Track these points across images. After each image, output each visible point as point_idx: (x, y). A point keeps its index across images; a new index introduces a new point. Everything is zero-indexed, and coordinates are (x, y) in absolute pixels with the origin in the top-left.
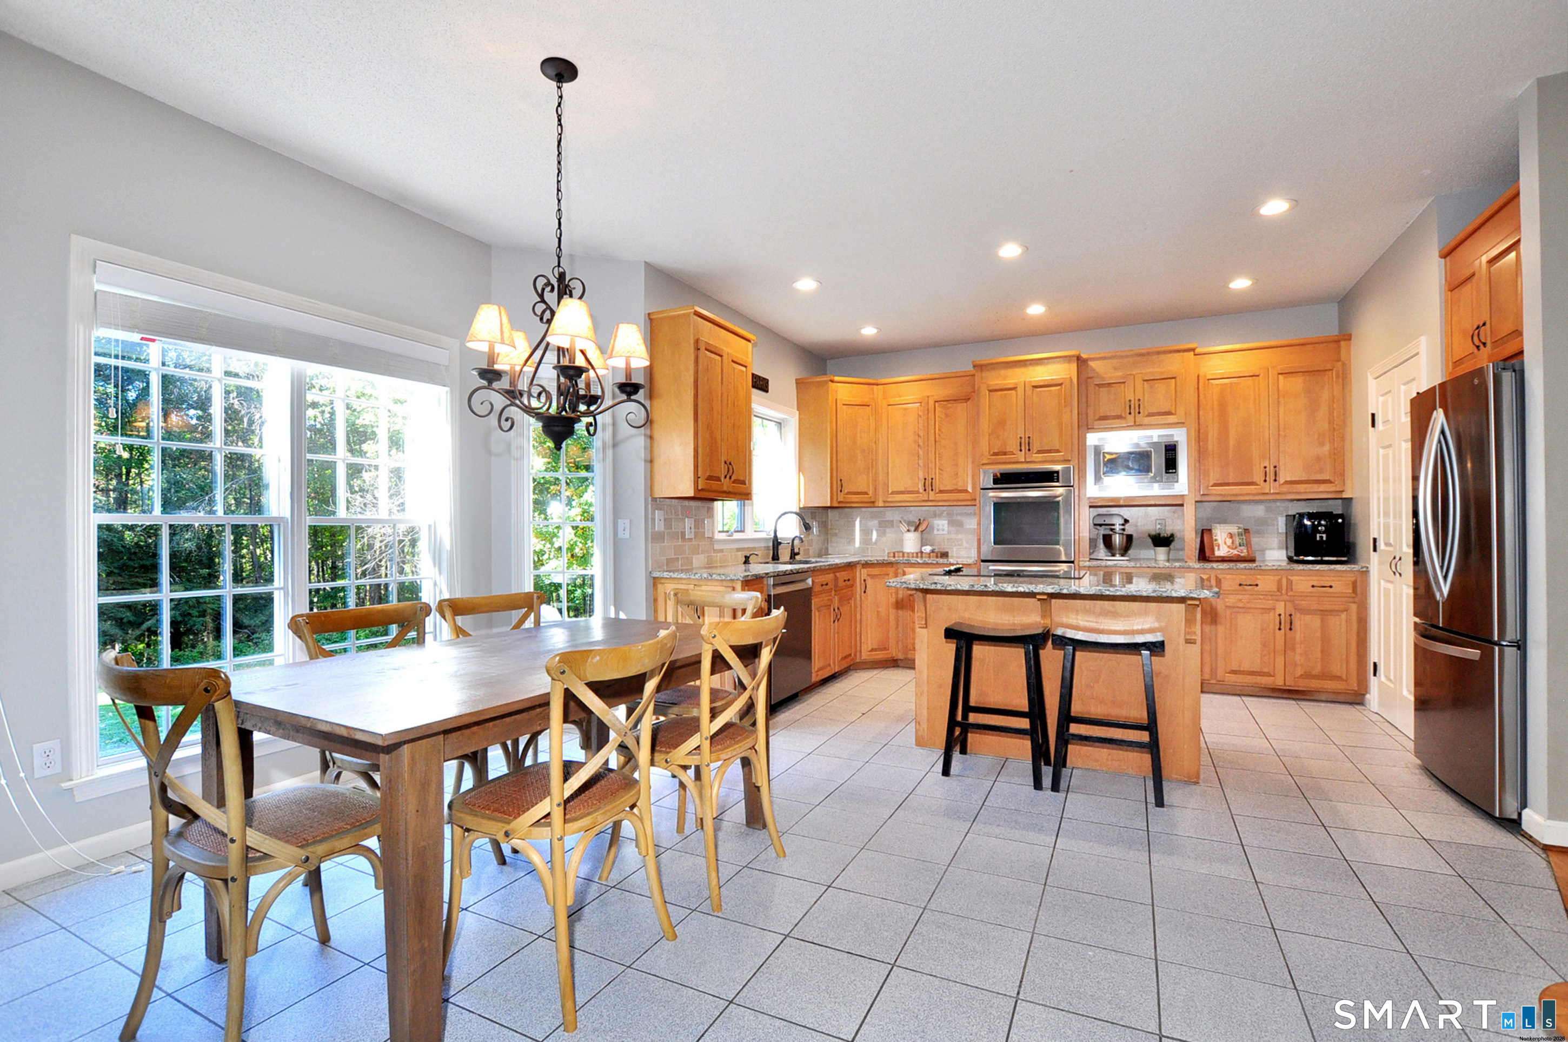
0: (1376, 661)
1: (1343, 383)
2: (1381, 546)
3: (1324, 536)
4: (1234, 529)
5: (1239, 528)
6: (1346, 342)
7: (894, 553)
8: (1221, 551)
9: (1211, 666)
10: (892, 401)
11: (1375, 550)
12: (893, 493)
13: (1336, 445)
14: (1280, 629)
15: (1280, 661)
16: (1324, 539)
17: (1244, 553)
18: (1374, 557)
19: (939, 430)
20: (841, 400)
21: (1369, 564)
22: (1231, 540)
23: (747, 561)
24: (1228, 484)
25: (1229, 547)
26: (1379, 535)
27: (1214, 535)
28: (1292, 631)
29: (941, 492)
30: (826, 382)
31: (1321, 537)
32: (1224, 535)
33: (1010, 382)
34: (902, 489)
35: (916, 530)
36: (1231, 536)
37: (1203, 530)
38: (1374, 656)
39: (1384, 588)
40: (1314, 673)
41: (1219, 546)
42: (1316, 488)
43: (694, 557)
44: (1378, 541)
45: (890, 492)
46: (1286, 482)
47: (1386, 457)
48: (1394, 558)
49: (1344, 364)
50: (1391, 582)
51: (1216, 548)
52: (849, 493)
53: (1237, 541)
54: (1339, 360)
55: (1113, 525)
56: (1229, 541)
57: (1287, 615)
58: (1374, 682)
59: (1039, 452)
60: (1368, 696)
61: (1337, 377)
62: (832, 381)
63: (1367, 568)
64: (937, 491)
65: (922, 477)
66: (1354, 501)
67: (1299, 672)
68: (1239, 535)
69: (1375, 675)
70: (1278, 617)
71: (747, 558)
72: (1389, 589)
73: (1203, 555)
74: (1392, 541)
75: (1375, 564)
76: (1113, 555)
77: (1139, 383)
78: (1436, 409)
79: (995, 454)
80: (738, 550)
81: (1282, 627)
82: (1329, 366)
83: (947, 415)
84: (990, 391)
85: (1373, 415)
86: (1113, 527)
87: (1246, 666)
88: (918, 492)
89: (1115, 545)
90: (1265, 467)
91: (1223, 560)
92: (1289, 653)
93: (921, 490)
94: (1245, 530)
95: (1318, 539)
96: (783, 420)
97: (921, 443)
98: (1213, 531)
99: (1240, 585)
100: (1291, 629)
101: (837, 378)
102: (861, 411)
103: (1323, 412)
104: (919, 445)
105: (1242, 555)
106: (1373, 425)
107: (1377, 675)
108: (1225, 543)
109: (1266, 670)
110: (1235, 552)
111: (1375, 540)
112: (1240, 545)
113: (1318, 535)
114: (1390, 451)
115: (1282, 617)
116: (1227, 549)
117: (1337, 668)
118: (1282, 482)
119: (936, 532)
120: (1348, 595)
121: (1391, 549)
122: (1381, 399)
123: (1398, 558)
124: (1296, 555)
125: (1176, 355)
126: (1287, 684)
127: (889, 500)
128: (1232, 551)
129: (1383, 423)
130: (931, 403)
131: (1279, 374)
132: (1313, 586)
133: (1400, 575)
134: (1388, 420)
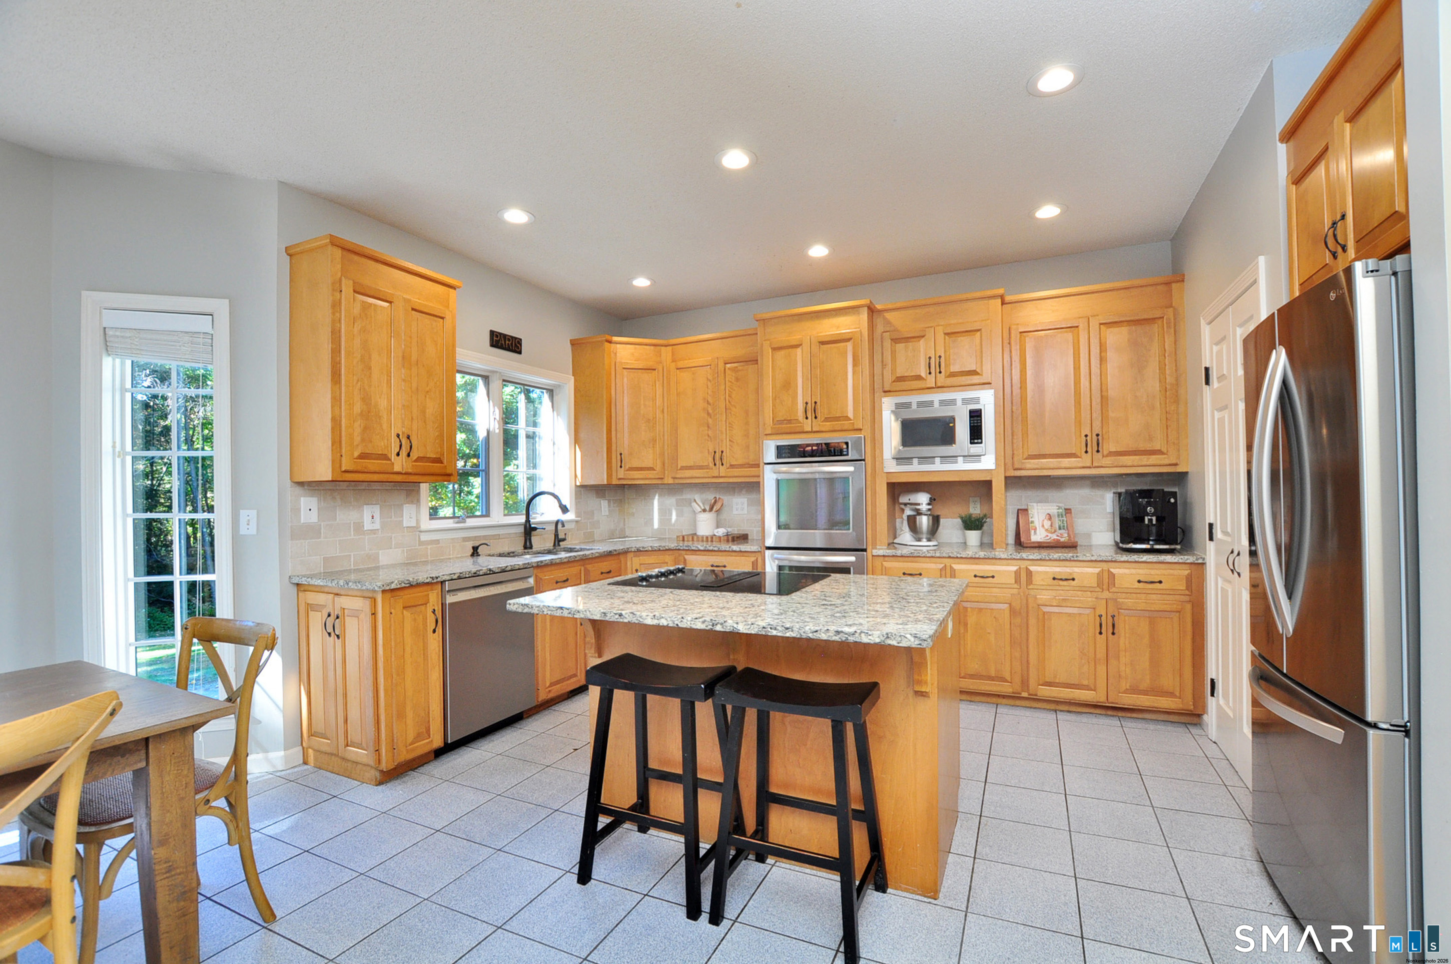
0: (1213, 678)
1: (1175, 331)
2: (1218, 534)
3: (1154, 518)
4: (1053, 509)
5: (1059, 508)
6: (1178, 284)
7: (683, 537)
8: (1039, 535)
9: (1022, 676)
10: (681, 364)
11: (1211, 539)
12: (683, 468)
13: (1168, 409)
14: (1101, 633)
15: (1101, 669)
16: (1154, 522)
17: (1064, 539)
18: (1211, 546)
19: (730, 396)
20: (621, 363)
21: (1206, 555)
22: (1049, 523)
23: (475, 551)
24: (1044, 456)
25: (1047, 530)
26: (1216, 520)
27: (1031, 516)
28: (1115, 636)
29: (732, 466)
30: (601, 342)
31: (1150, 520)
32: (1043, 516)
33: (794, 339)
34: (692, 464)
35: (711, 509)
36: (1050, 517)
37: (1018, 510)
38: (1212, 672)
39: (1222, 588)
40: (1142, 688)
41: (1035, 529)
42: (1145, 460)
43: (380, 552)
44: (1214, 527)
45: (679, 468)
46: (1111, 454)
47: (1221, 421)
48: (1232, 552)
49: (1175, 310)
50: (1229, 582)
51: (1032, 532)
52: (631, 469)
53: (1057, 524)
54: (1171, 306)
55: (919, 504)
56: (1047, 524)
57: (1109, 617)
58: (1211, 702)
59: (827, 419)
60: (1205, 717)
61: (1169, 327)
62: (610, 342)
63: (1204, 559)
64: (728, 465)
65: (711, 450)
66: (1190, 476)
67: (1124, 685)
68: (1058, 516)
69: (1212, 695)
70: (1098, 618)
71: (475, 549)
72: (1227, 591)
73: (1019, 543)
74: (1229, 530)
75: (1211, 554)
76: (919, 540)
77: (940, 336)
78: (1275, 348)
79: (781, 422)
80: (465, 539)
81: (1104, 631)
82: (1157, 314)
83: (737, 380)
84: (774, 349)
85: (1207, 369)
86: (918, 507)
87: (1062, 678)
88: (707, 467)
89: (921, 528)
90: (1086, 436)
91: (1040, 546)
92: (1113, 662)
93: (711, 465)
94: (1066, 509)
95: (1146, 522)
96: (555, 386)
97: (711, 411)
98: (1030, 512)
99: (1054, 579)
100: (1113, 634)
101: (615, 339)
102: (646, 376)
103: (1152, 368)
104: (709, 414)
105: (1062, 540)
106: (1207, 383)
107: (1215, 695)
108: (1043, 526)
109: (1085, 682)
110: (1054, 537)
111: (1211, 525)
112: (1060, 529)
113: (1146, 519)
114: (1225, 414)
115: (1103, 618)
116: (1044, 533)
117: (1168, 681)
118: (1105, 453)
119: (735, 512)
120: (1183, 592)
121: (1229, 539)
122: (1215, 348)
123: (1236, 553)
124: (1122, 541)
125: (981, 302)
126: (1110, 700)
127: (678, 476)
128: (1050, 535)
129: (1218, 378)
130: (721, 365)
131: (1101, 324)
132: (1139, 582)
133: (1239, 574)
134: (1224, 375)
